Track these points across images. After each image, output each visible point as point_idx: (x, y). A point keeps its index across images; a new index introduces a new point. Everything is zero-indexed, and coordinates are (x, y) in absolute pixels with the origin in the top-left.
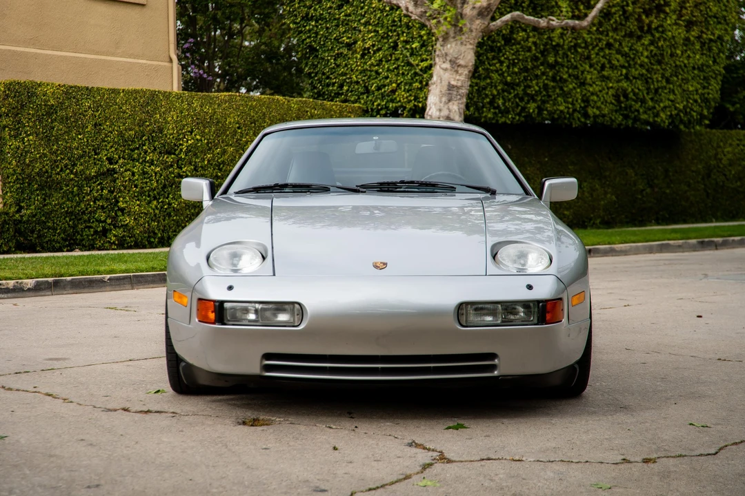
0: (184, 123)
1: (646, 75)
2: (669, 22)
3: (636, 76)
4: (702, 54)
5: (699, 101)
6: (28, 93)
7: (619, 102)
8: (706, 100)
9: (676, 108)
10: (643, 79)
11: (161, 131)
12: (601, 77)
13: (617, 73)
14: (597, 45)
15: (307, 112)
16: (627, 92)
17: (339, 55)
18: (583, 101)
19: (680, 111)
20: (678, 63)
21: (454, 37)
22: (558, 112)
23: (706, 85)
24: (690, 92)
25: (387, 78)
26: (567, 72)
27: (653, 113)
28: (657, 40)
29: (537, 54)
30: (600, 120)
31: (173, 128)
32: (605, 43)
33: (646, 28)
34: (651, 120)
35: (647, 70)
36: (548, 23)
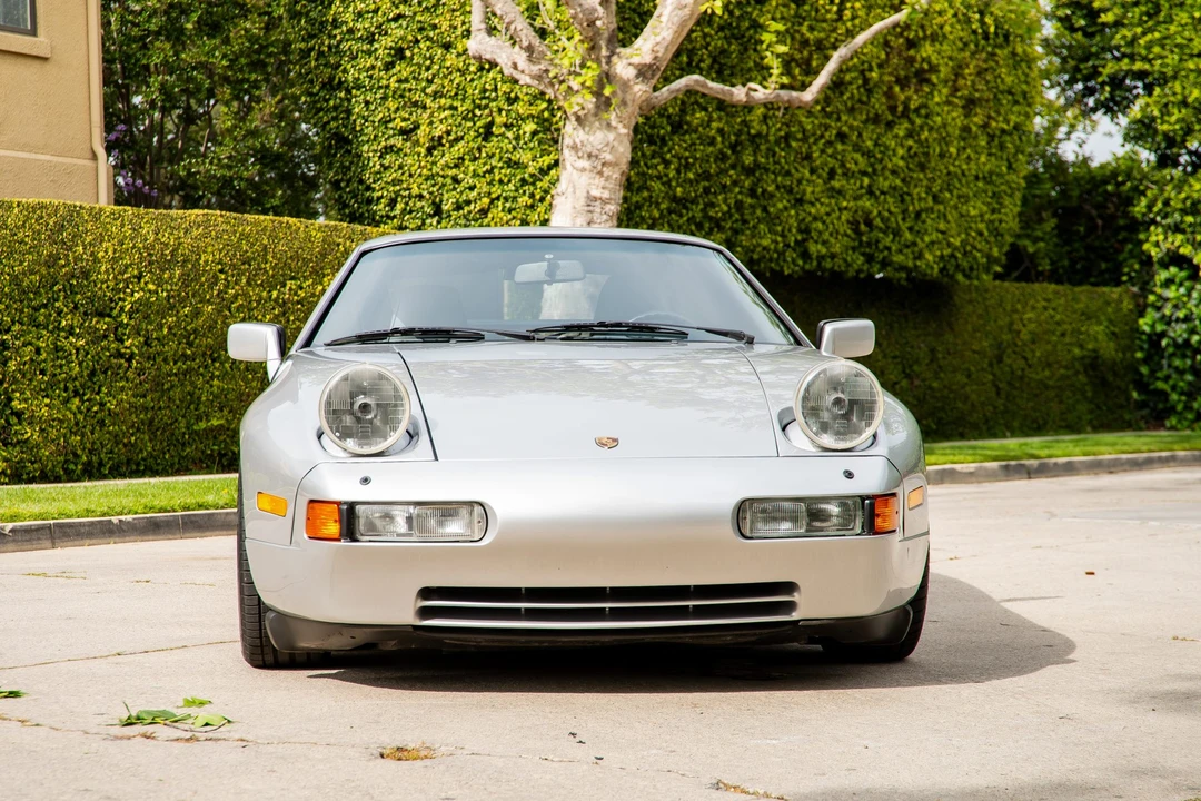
0: (127, 261)
1: (901, 189)
2: (937, 99)
3: (885, 189)
4: (990, 154)
5: (986, 233)
7: (857, 231)
8: (997, 233)
9: (949, 244)
10: (897, 194)
11: (86, 274)
12: (828, 190)
13: (855, 184)
14: (822, 136)
15: (338, 245)
16: (871, 216)
17: (389, 149)
18: (800, 231)
19: (956, 249)
20: (952, 168)
21: (596, 115)
22: (759, 249)
23: (997, 206)
24: (971, 217)
25: (472, 188)
26: (774, 181)
27: (913, 253)
28: (918, 129)
29: (725, 150)
30: (828, 264)
31: (107, 271)
32: (834, 132)
33: (900, 109)
34: (910, 264)
35: (903, 180)
36: (747, 94)
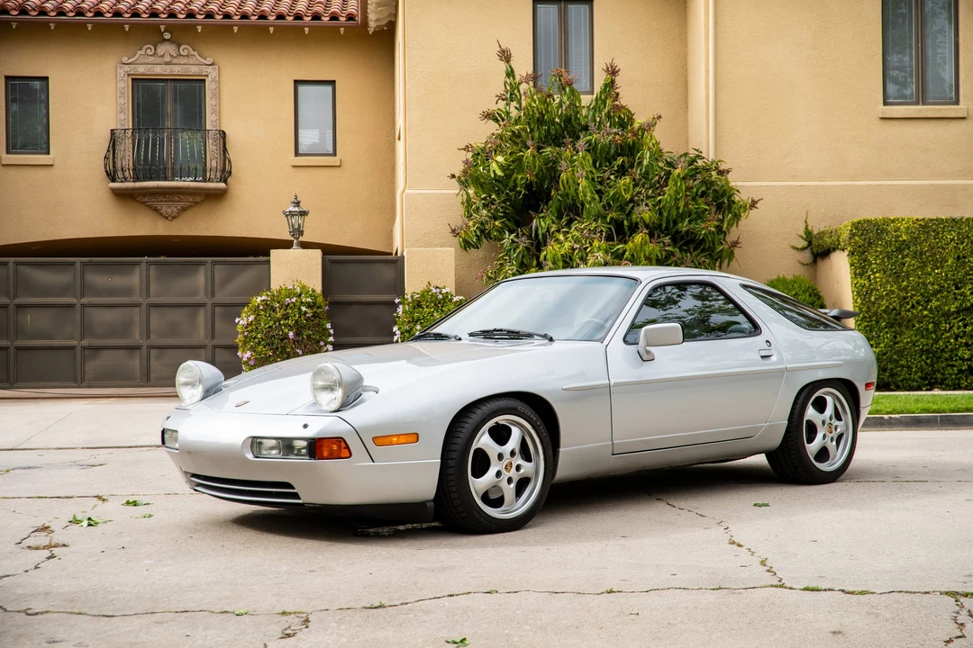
6: (878, 229)
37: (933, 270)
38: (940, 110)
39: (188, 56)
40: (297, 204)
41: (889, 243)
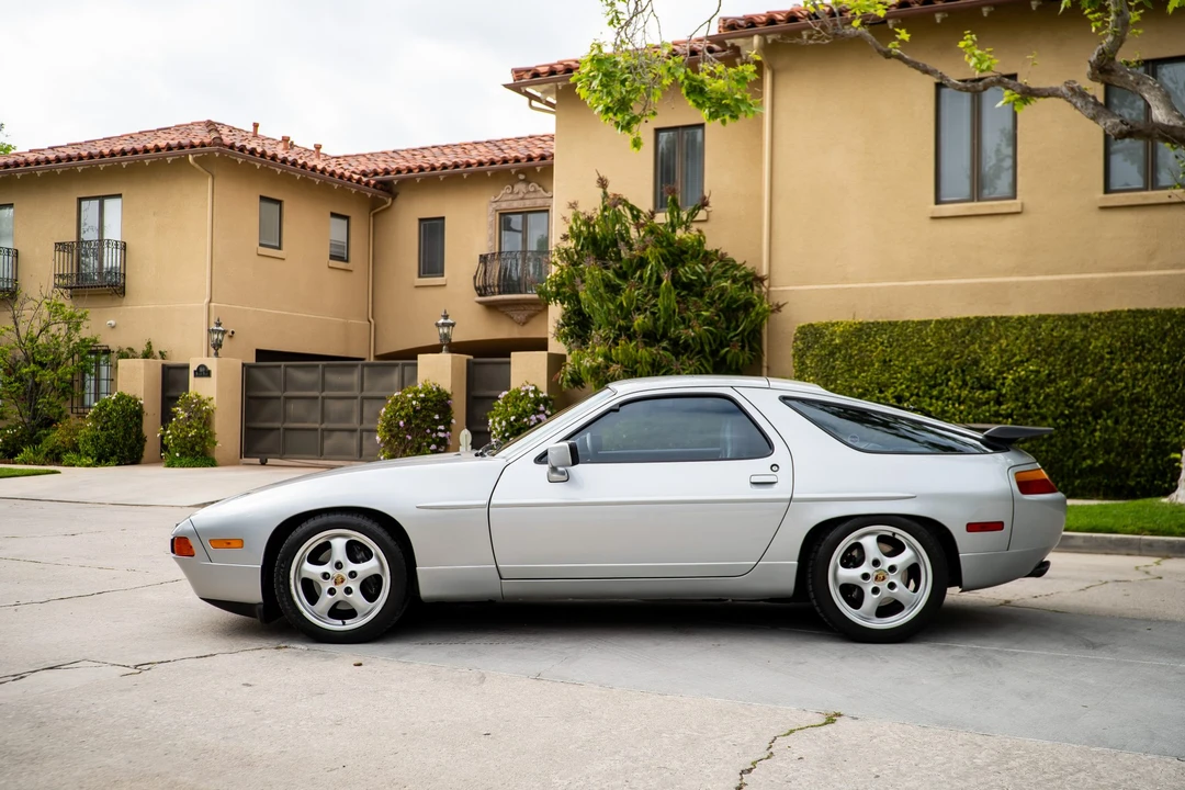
37: (859, 373)
38: (992, 206)
39: (535, 191)
40: (446, 317)
41: (823, 347)
